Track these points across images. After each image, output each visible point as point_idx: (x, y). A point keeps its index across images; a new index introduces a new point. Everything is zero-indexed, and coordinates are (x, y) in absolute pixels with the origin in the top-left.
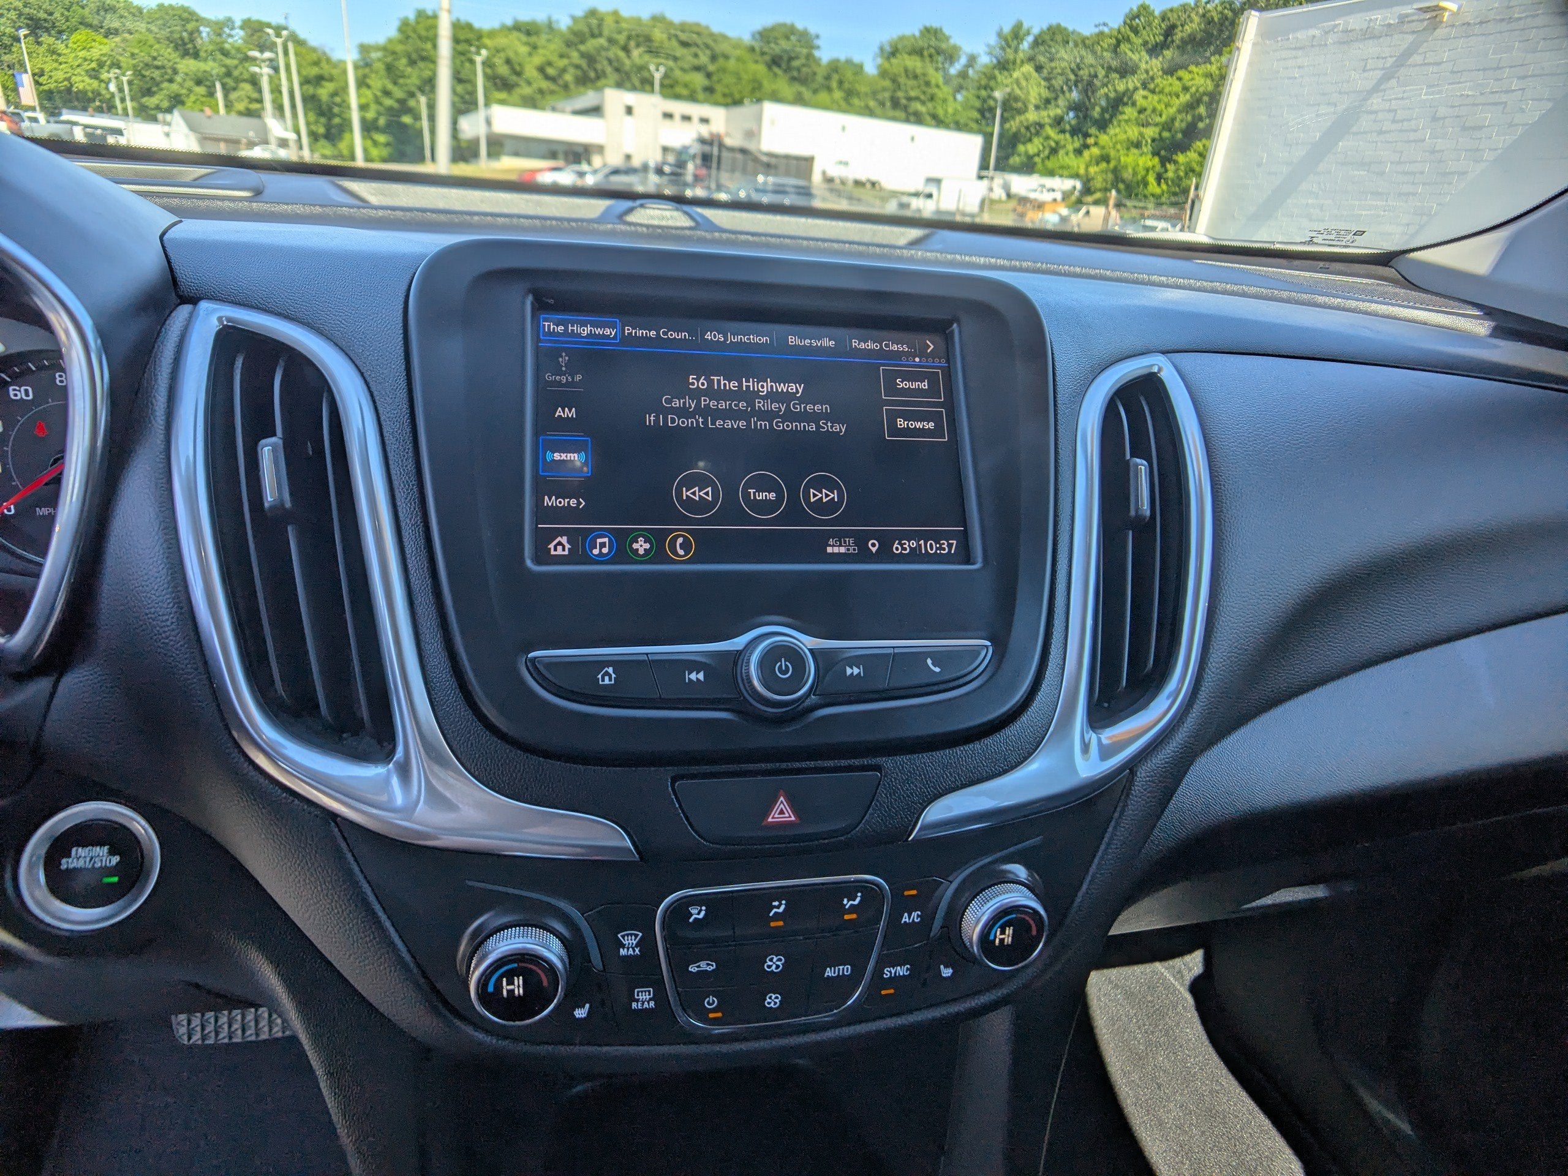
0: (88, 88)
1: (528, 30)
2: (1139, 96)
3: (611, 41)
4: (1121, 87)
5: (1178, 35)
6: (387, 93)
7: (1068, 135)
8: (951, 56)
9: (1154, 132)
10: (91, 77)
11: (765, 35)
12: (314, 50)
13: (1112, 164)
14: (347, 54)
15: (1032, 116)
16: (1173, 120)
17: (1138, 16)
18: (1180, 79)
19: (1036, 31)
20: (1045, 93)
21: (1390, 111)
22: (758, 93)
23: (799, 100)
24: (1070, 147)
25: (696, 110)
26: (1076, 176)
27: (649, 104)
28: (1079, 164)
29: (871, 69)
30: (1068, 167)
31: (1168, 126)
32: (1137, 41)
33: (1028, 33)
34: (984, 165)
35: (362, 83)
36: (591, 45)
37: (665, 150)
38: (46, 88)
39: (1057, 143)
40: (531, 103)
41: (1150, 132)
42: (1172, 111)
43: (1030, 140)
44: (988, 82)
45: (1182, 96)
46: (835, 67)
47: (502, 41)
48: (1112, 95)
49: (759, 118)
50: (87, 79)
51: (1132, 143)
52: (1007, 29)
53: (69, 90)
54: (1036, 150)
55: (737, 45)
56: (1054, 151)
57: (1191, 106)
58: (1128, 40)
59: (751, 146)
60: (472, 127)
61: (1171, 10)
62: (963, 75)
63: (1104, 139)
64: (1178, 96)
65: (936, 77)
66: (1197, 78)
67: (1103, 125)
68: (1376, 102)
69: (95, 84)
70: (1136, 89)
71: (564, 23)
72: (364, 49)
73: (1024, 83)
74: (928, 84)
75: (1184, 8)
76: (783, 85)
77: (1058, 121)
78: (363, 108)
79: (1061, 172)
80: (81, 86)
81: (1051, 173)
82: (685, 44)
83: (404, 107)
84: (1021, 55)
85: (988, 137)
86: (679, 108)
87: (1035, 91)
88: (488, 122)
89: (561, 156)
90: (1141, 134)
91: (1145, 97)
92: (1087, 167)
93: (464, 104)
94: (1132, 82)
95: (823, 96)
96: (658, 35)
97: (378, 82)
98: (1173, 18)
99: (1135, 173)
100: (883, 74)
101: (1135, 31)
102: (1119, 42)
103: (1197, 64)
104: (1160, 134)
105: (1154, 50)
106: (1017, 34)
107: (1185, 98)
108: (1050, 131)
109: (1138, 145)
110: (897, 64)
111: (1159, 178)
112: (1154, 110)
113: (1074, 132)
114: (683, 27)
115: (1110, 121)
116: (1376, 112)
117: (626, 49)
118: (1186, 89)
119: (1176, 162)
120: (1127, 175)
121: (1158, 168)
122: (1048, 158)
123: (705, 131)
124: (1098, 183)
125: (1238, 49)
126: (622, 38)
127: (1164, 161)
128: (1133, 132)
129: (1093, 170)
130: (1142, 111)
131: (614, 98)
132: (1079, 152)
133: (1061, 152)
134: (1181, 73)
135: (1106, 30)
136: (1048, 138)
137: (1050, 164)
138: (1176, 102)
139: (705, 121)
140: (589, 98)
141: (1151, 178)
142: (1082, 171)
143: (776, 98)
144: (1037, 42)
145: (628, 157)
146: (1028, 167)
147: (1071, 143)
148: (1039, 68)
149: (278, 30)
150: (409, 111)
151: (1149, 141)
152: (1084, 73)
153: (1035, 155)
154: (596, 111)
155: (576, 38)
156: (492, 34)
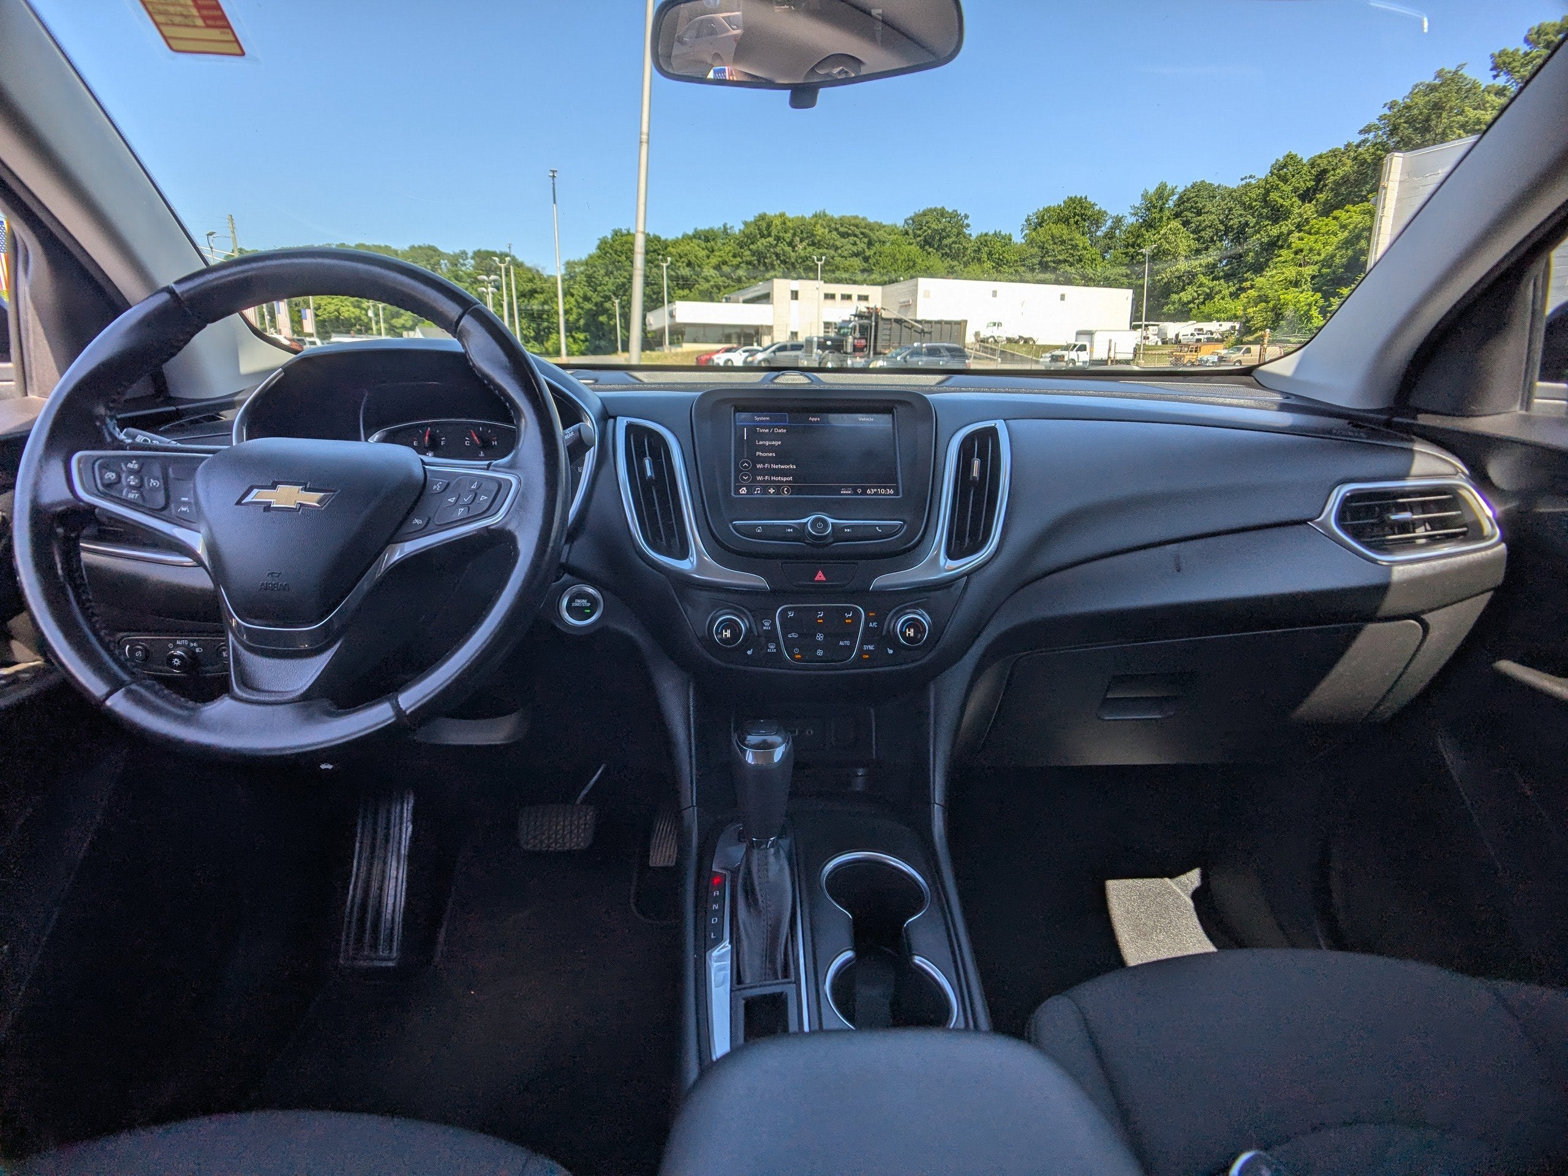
0: (352, 315)
1: (706, 237)
2: (1294, 238)
3: (778, 239)
4: (1275, 231)
5: (1330, 179)
6: (586, 299)
7: (1222, 282)
8: (1096, 219)
9: (1313, 271)
10: (355, 307)
11: (918, 222)
12: (530, 270)
13: (1271, 305)
14: (555, 270)
15: (1183, 265)
17: (1285, 166)
18: (1335, 218)
19: (1180, 190)
20: (1195, 245)
22: (913, 269)
23: (953, 273)
24: (1226, 292)
25: (855, 290)
26: (1235, 318)
27: (812, 289)
28: (1237, 307)
29: (1018, 239)
30: (1225, 311)
31: (1328, 262)
32: (1288, 188)
33: (1173, 194)
34: (1136, 316)
35: (567, 293)
36: (761, 244)
37: (827, 325)
38: (321, 318)
39: (1211, 289)
40: (708, 296)
41: (1309, 271)
42: (1330, 249)
43: (1183, 289)
44: (1135, 240)
45: (1340, 234)
46: (984, 241)
47: (684, 248)
48: (1265, 240)
49: (914, 293)
50: (352, 309)
51: (1291, 282)
52: (1151, 190)
53: (337, 318)
54: (1190, 298)
55: (892, 230)
56: (1209, 297)
57: (1348, 243)
58: (1277, 188)
59: (908, 317)
60: (658, 320)
61: (1320, 157)
62: (1110, 235)
63: (1260, 281)
64: (1335, 234)
65: (1082, 241)
66: (1352, 215)
67: (1258, 269)
69: (357, 311)
70: (1290, 232)
71: (737, 228)
72: (569, 265)
73: (1172, 238)
74: (1075, 247)
75: (1334, 153)
76: (935, 260)
77: (1211, 269)
78: (566, 312)
79: (1218, 316)
80: (346, 315)
81: (1208, 318)
82: (844, 235)
83: (601, 309)
84: (1167, 213)
85: (1138, 290)
86: (839, 289)
87: (1184, 243)
88: (672, 315)
89: (734, 340)
90: (1299, 274)
91: (1301, 239)
92: (1245, 310)
93: (653, 302)
94: (1285, 227)
95: (974, 267)
96: (820, 231)
97: (578, 290)
98: (1323, 164)
99: (1297, 309)
100: (1031, 242)
101: (1285, 180)
102: (1267, 192)
103: (1354, 204)
104: (1319, 271)
105: (1306, 196)
106: (1161, 195)
107: (1343, 235)
108: (1202, 279)
109: (1296, 284)
110: (1042, 235)
112: (1311, 250)
113: (1228, 277)
114: (842, 221)
115: (1266, 264)
117: (791, 244)
118: (1344, 227)
120: (1289, 312)
121: (1321, 302)
122: (1203, 303)
123: (863, 307)
124: (1258, 322)
125: (1385, 188)
126: (788, 236)
127: (1326, 296)
128: (1291, 272)
129: (1251, 310)
130: (1298, 252)
131: (782, 287)
132: (1235, 295)
133: (1217, 297)
134: (1336, 213)
135: (1253, 181)
136: (1201, 285)
137: (1206, 309)
138: (1334, 240)
139: (865, 298)
140: (759, 288)
141: (1314, 312)
142: (1240, 313)
143: (930, 273)
144: (1183, 200)
145: (794, 334)
146: (1183, 314)
147: (1225, 288)
148: (1186, 224)
149: (502, 256)
150: (605, 311)
151: (1309, 279)
152: (1234, 223)
153: (1189, 302)
154: (766, 298)
155: (747, 240)
156: (676, 243)
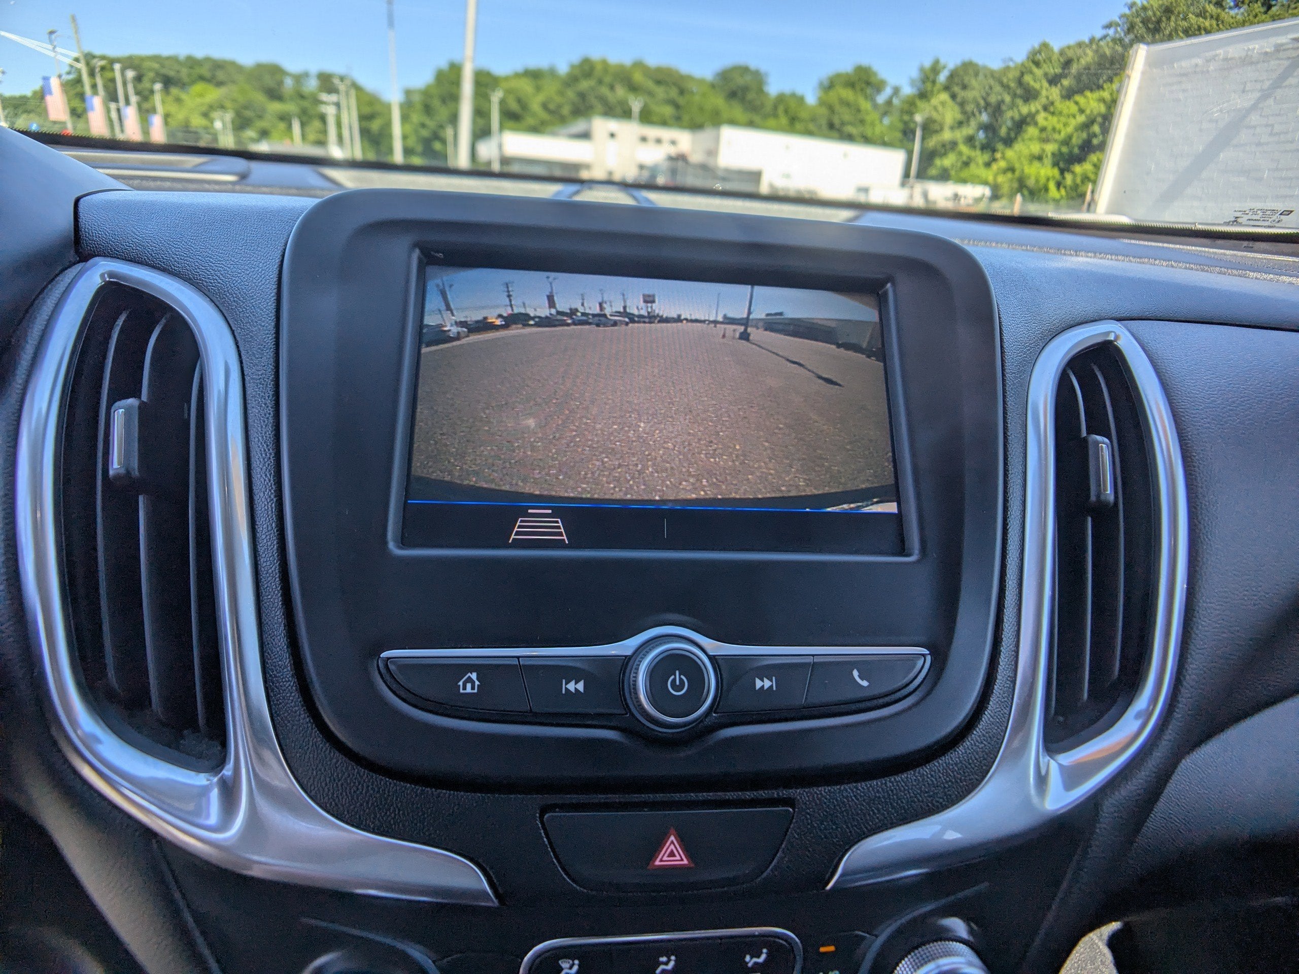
0: (200, 124)
1: (534, 75)
2: (1041, 118)
3: (600, 82)
4: (1025, 110)
5: (1075, 67)
6: (423, 125)
7: (978, 151)
8: (879, 87)
9: (1054, 147)
10: (203, 116)
11: (725, 76)
12: (368, 94)
13: (1017, 174)
14: (393, 97)
15: (947, 135)
16: (1070, 137)
17: (1040, 52)
18: (1077, 103)
19: (951, 65)
20: (959, 116)
21: (1267, 126)
22: (717, 120)
23: (751, 124)
24: (980, 161)
25: (666, 134)
26: (985, 183)
27: (629, 130)
28: (989, 175)
29: (811, 99)
30: (978, 176)
31: (1067, 142)
32: (1038, 72)
33: (944, 67)
34: (906, 175)
35: (405, 118)
36: (585, 85)
37: (641, 167)
39: (969, 157)
40: (536, 129)
41: (1050, 148)
42: (1070, 129)
43: (946, 155)
44: (910, 107)
45: (1078, 117)
46: (781, 99)
47: (514, 84)
48: (1017, 117)
49: (717, 140)
50: (200, 117)
51: (1035, 156)
52: (927, 64)
53: (187, 126)
54: (950, 164)
55: (701, 82)
56: (966, 164)
57: (1086, 126)
58: (1031, 72)
59: (710, 162)
61: (1069, 47)
62: (889, 102)
63: (1010, 153)
64: (1074, 116)
65: (865, 105)
66: (1092, 102)
67: (1009, 142)
68: (1254, 118)
69: (205, 120)
70: (1037, 112)
71: (563, 69)
72: (408, 93)
73: (940, 108)
74: (859, 111)
75: (1080, 45)
76: (738, 112)
77: (970, 140)
78: (405, 137)
79: (972, 180)
80: (195, 123)
81: (964, 181)
82: (659, 82)
83: (437, 136)
84: (938, 86)
85: (910, 153)
86: (653, 132)
87: (950, 114)
88: (500, 146)
90: (1043, 150)
91: (1046, 119)
92: (995, 176)
93: (481, 132)
94: (1034, 106)
95: (772, 122)
96: (638, 77)
97: (416, 118)
98: (1070, 54)
99: (1037, 181)
100: (822, 103)
101: (1037, 64)
102: (1022, 74)
103: (1092, 91)
104: (1059, 149)
105: (1053, 81)
106: (935, 69)
107: (1081, 119)
108: (964, 148)
109: (1040, 158)
110: (833, 96)
111: (1059, 185)
112: (1054, 129)
113: (984, 148)
114: (659, 70)
115: (1016, 138)
116: (1255, 127)
117: (612, 88)
118: (1082, 111)
119: (1073, 172)
120: (1031, 182)
121: (1058, 177)
122: (961, 169)
123: (673, 151)
124: (1005, 189)
125: (1128, 77)
126: (608, 79)
127: (1062, 172)
128: (1035, 148)
129: (1001, 179)
130: (1043, 130)
131: (601, 125)
132: (988, 165)
133: (973, 166)
134: (1078, 98)
135: (1011, 64)
136: (961, 153)
137: (963, 174)
138: (1073, 123)
139: (673, 143)
140: (580, 126)
141: (1052, 186)
142: (991, 180)
143: (733, 122)
144: (952, 76)
145: (610, 173)
146: (944, 176)
147: (981, 157)
148: (953, 97)
149: (342, 79)
150: (439, 139)
151: (1050, 155)
152: (993, 99)
153: (949, 167)
154: (585, 136)
155: (572, 79)
156: (507, 79)
